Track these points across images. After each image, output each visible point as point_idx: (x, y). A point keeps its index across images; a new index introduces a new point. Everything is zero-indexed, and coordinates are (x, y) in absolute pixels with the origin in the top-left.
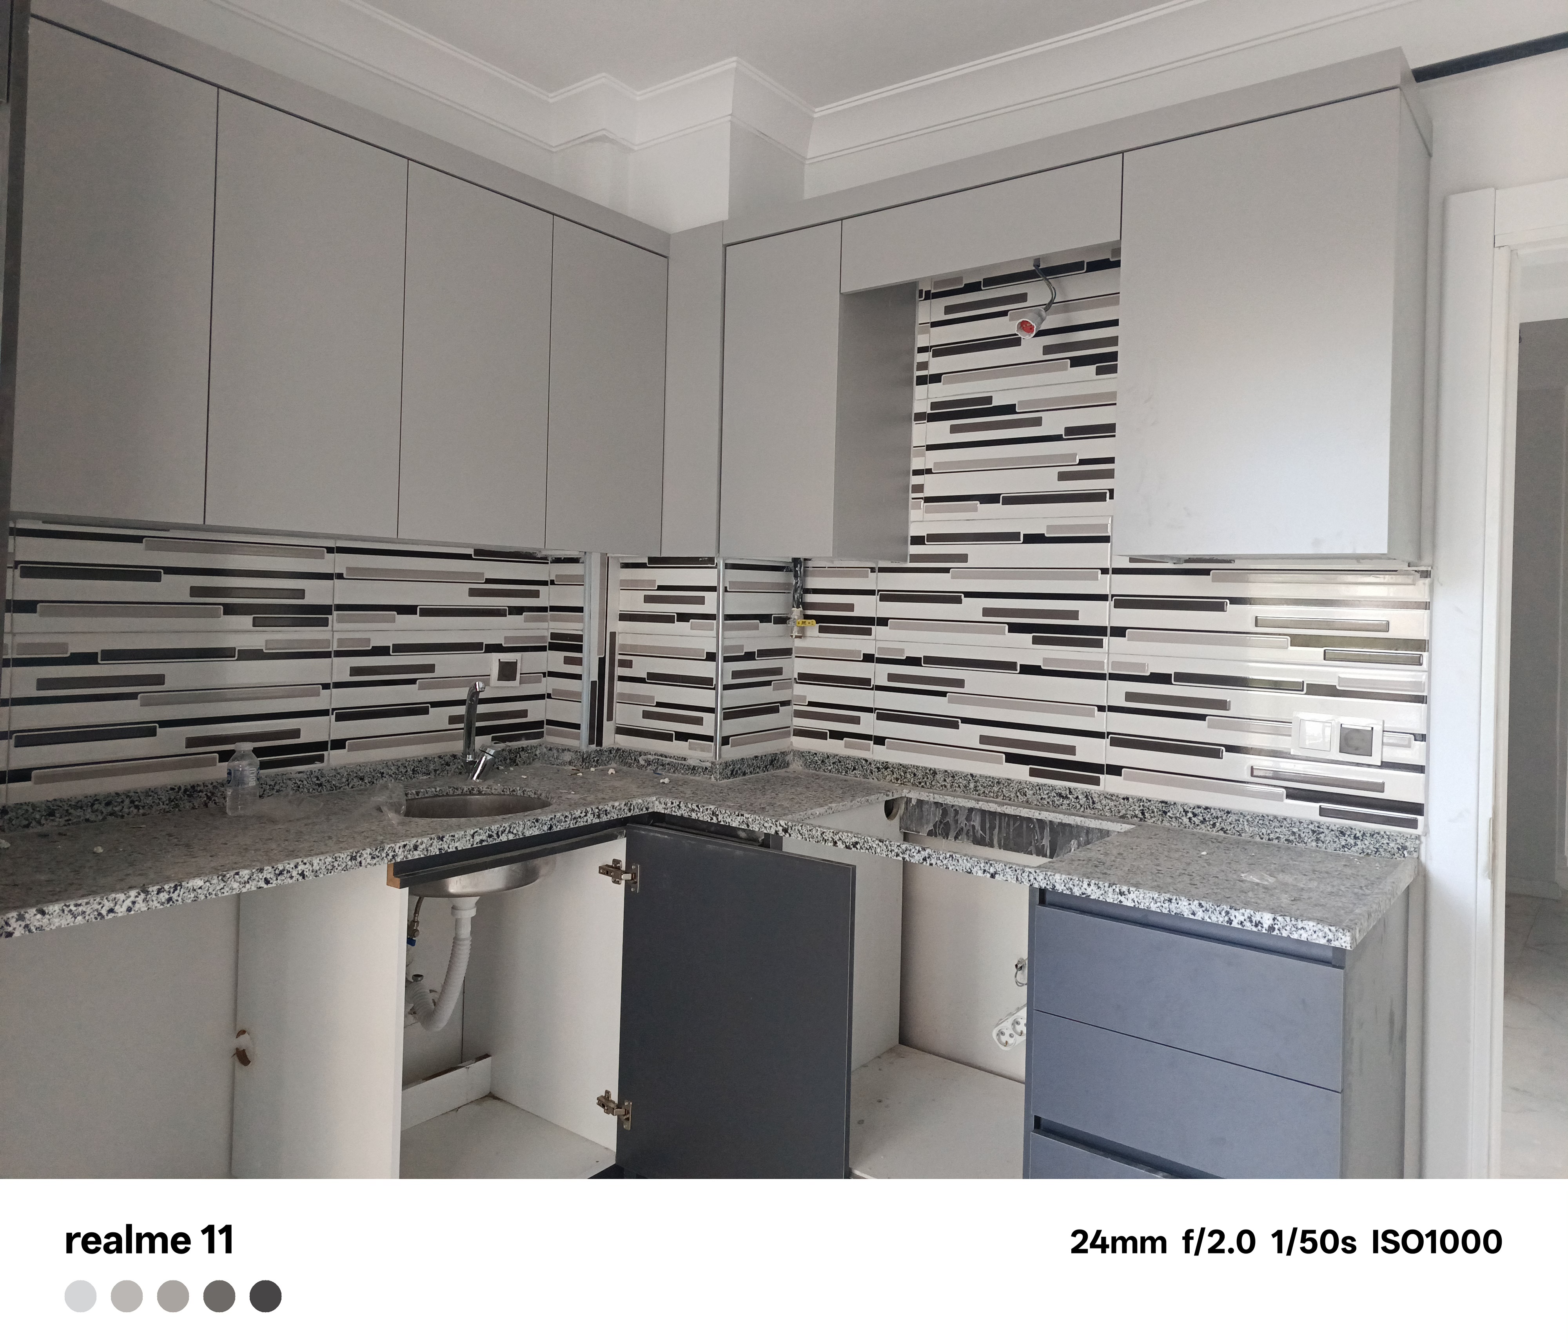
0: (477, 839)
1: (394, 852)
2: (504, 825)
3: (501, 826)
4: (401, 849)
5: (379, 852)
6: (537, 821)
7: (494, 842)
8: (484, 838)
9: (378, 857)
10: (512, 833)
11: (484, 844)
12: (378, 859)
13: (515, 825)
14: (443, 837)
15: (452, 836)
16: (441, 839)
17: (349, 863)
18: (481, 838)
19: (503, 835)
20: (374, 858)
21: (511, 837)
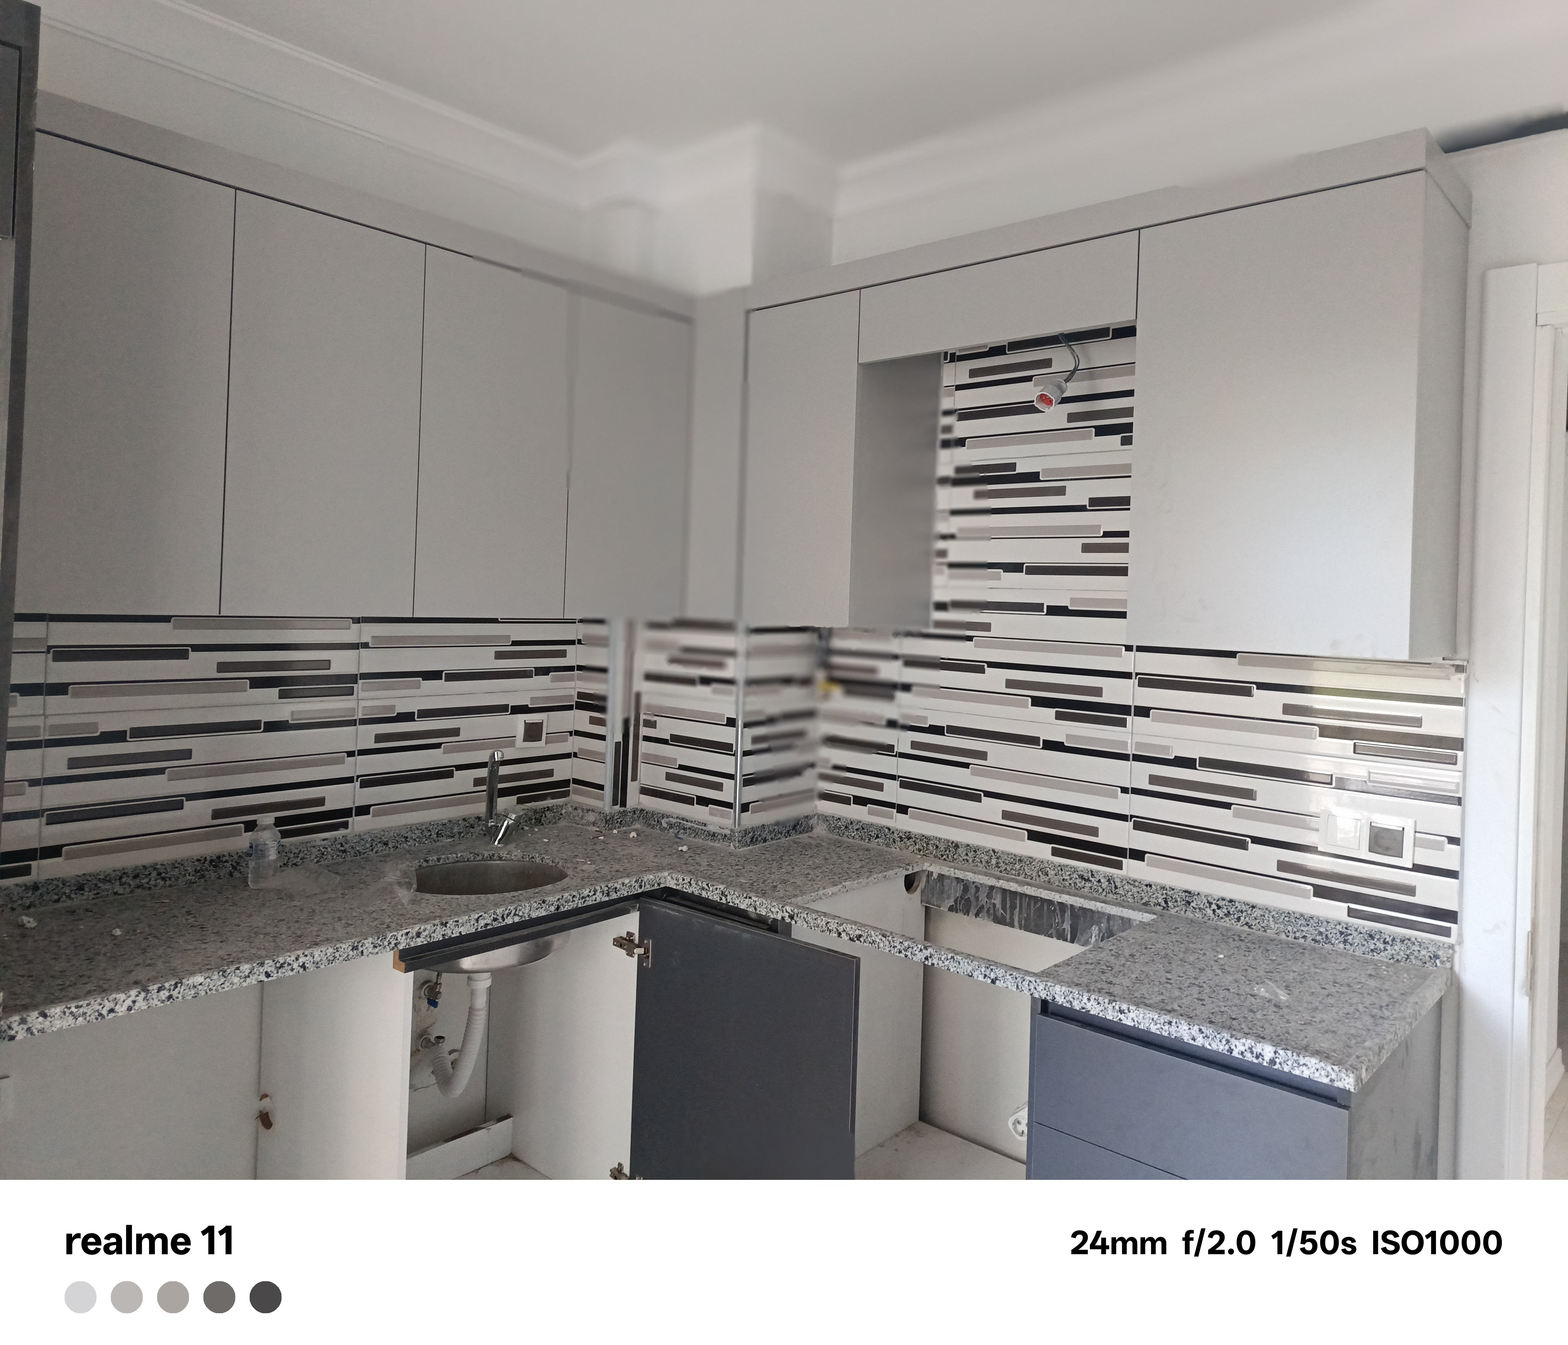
0: (482, 923)
1: (397, 940)
2: (509, 908)
3: (506, 909)
4: (404, 937)
5: (381, 940)
6: (544, 902)
7: (500, 925)
8: (489, 922)
9: (380, 946)
10: (518, 915)
11: (488, 928)
12: (380, 948)
13: (521, 908)
14: (447, 923)
15: (456, 921)
16: (445, 924)
17: (351, 953)
18: (485, 921)
19: (509, 918)
20: (376, 947)
21: (517, 919)
